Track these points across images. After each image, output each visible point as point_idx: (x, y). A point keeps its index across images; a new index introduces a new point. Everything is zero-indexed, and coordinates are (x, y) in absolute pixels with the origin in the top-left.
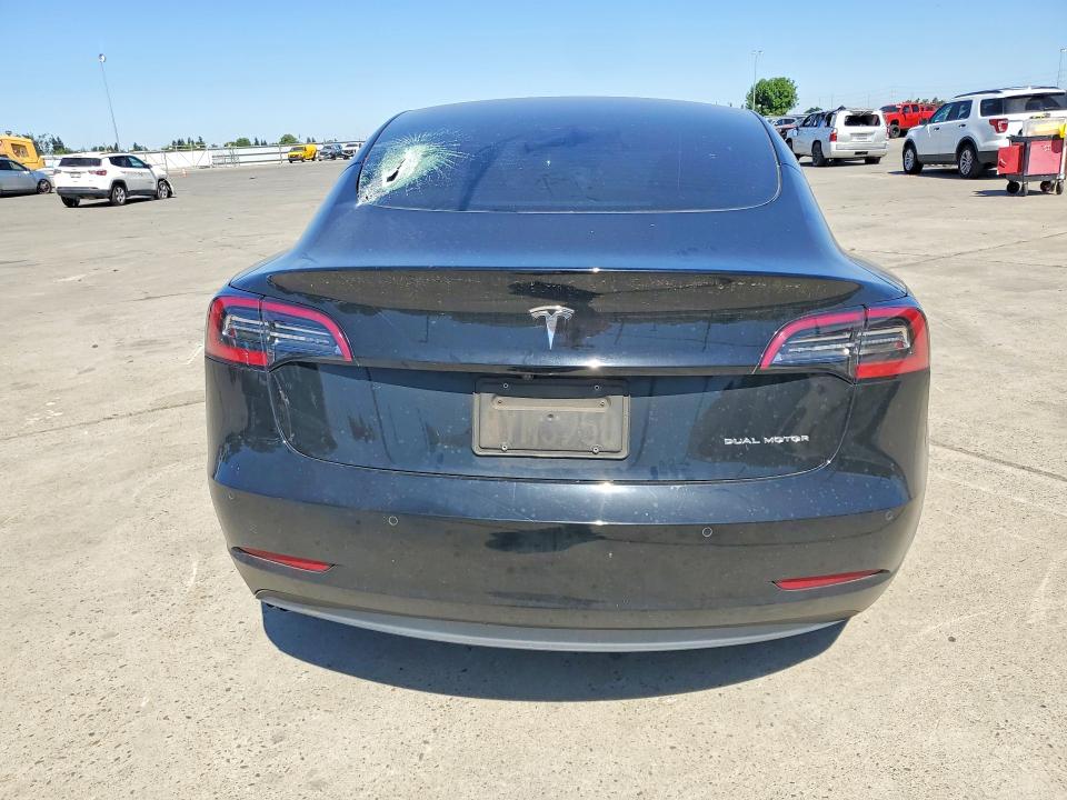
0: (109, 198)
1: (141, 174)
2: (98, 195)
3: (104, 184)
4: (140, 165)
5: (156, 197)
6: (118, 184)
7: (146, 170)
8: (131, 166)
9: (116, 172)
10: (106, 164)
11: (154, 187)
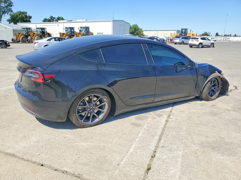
0: (198, 46)
1: (207, 42)
2: (196, 45)
3: (197, 43)
4: (208, 39)
5: (210, 47)
6: (201, 43)
7: (209, 41)
8: (206, 40)
9: (201, 41)
10: (200, 39)
11: (210, 45)
